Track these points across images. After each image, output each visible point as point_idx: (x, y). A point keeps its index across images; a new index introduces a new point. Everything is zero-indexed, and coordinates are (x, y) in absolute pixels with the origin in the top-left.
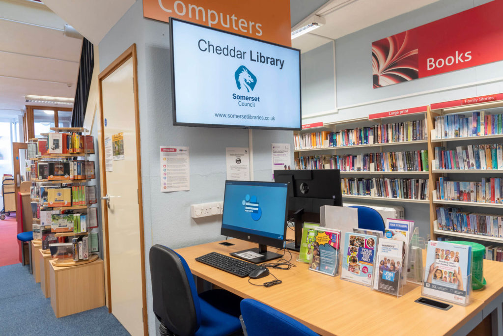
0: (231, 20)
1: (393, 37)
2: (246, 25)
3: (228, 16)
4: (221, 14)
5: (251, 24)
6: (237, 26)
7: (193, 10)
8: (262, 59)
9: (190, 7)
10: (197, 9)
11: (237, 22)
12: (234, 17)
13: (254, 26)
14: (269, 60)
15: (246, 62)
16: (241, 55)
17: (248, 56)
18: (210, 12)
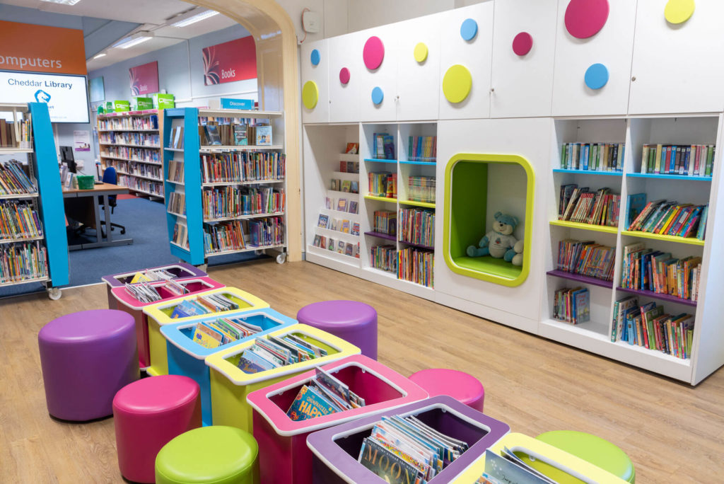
0: (37, 62)
1: (210, 48)
2: (48, 63)
3: (34, 60)
4: (29, 59)
5: (52, 62)
6: (41, 64)
7: (10, 60)
8: (53, 84)
9: (7, 58)
10: (12, 59)
11: (41, 63)
12: (38, 60)
13: (54, 64)
14: (60, 85)
15: (43, 87)
16: (39, 84)
17: (43, 84)
18: (21, 59)
